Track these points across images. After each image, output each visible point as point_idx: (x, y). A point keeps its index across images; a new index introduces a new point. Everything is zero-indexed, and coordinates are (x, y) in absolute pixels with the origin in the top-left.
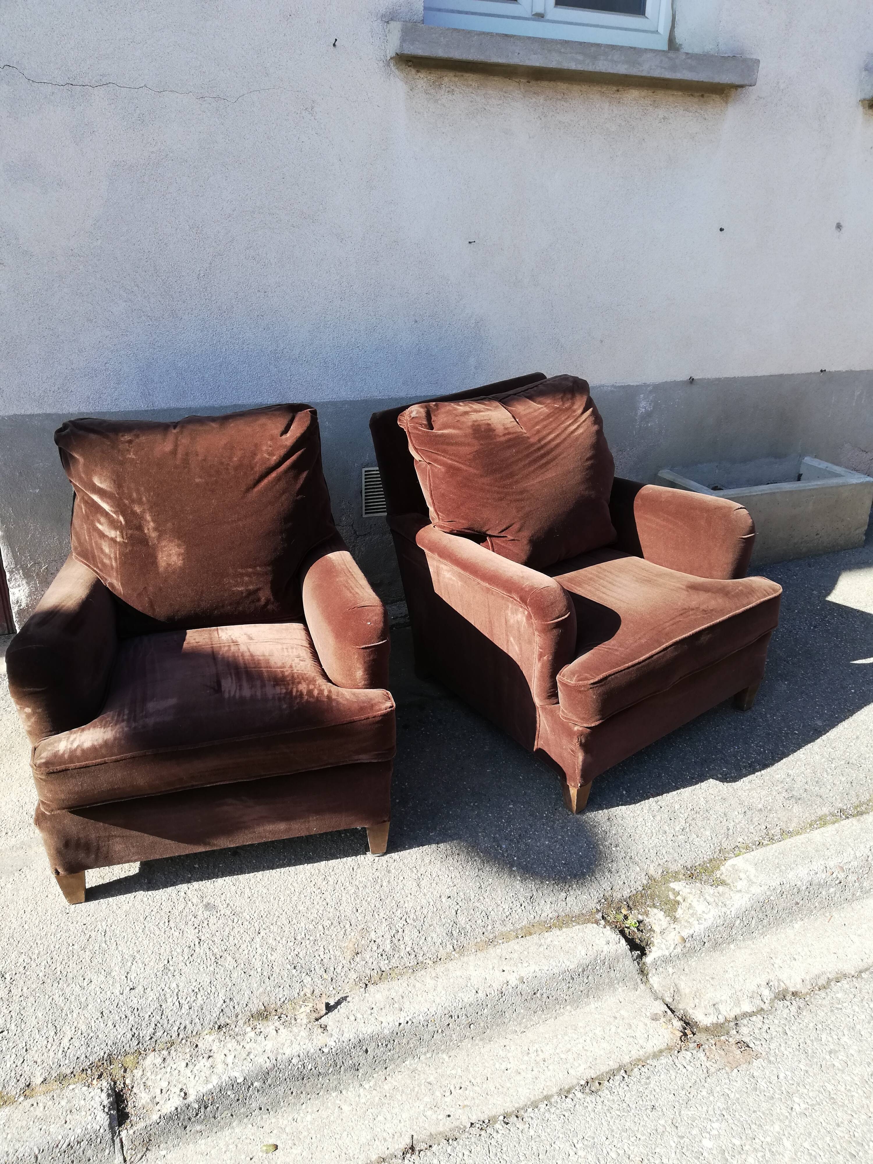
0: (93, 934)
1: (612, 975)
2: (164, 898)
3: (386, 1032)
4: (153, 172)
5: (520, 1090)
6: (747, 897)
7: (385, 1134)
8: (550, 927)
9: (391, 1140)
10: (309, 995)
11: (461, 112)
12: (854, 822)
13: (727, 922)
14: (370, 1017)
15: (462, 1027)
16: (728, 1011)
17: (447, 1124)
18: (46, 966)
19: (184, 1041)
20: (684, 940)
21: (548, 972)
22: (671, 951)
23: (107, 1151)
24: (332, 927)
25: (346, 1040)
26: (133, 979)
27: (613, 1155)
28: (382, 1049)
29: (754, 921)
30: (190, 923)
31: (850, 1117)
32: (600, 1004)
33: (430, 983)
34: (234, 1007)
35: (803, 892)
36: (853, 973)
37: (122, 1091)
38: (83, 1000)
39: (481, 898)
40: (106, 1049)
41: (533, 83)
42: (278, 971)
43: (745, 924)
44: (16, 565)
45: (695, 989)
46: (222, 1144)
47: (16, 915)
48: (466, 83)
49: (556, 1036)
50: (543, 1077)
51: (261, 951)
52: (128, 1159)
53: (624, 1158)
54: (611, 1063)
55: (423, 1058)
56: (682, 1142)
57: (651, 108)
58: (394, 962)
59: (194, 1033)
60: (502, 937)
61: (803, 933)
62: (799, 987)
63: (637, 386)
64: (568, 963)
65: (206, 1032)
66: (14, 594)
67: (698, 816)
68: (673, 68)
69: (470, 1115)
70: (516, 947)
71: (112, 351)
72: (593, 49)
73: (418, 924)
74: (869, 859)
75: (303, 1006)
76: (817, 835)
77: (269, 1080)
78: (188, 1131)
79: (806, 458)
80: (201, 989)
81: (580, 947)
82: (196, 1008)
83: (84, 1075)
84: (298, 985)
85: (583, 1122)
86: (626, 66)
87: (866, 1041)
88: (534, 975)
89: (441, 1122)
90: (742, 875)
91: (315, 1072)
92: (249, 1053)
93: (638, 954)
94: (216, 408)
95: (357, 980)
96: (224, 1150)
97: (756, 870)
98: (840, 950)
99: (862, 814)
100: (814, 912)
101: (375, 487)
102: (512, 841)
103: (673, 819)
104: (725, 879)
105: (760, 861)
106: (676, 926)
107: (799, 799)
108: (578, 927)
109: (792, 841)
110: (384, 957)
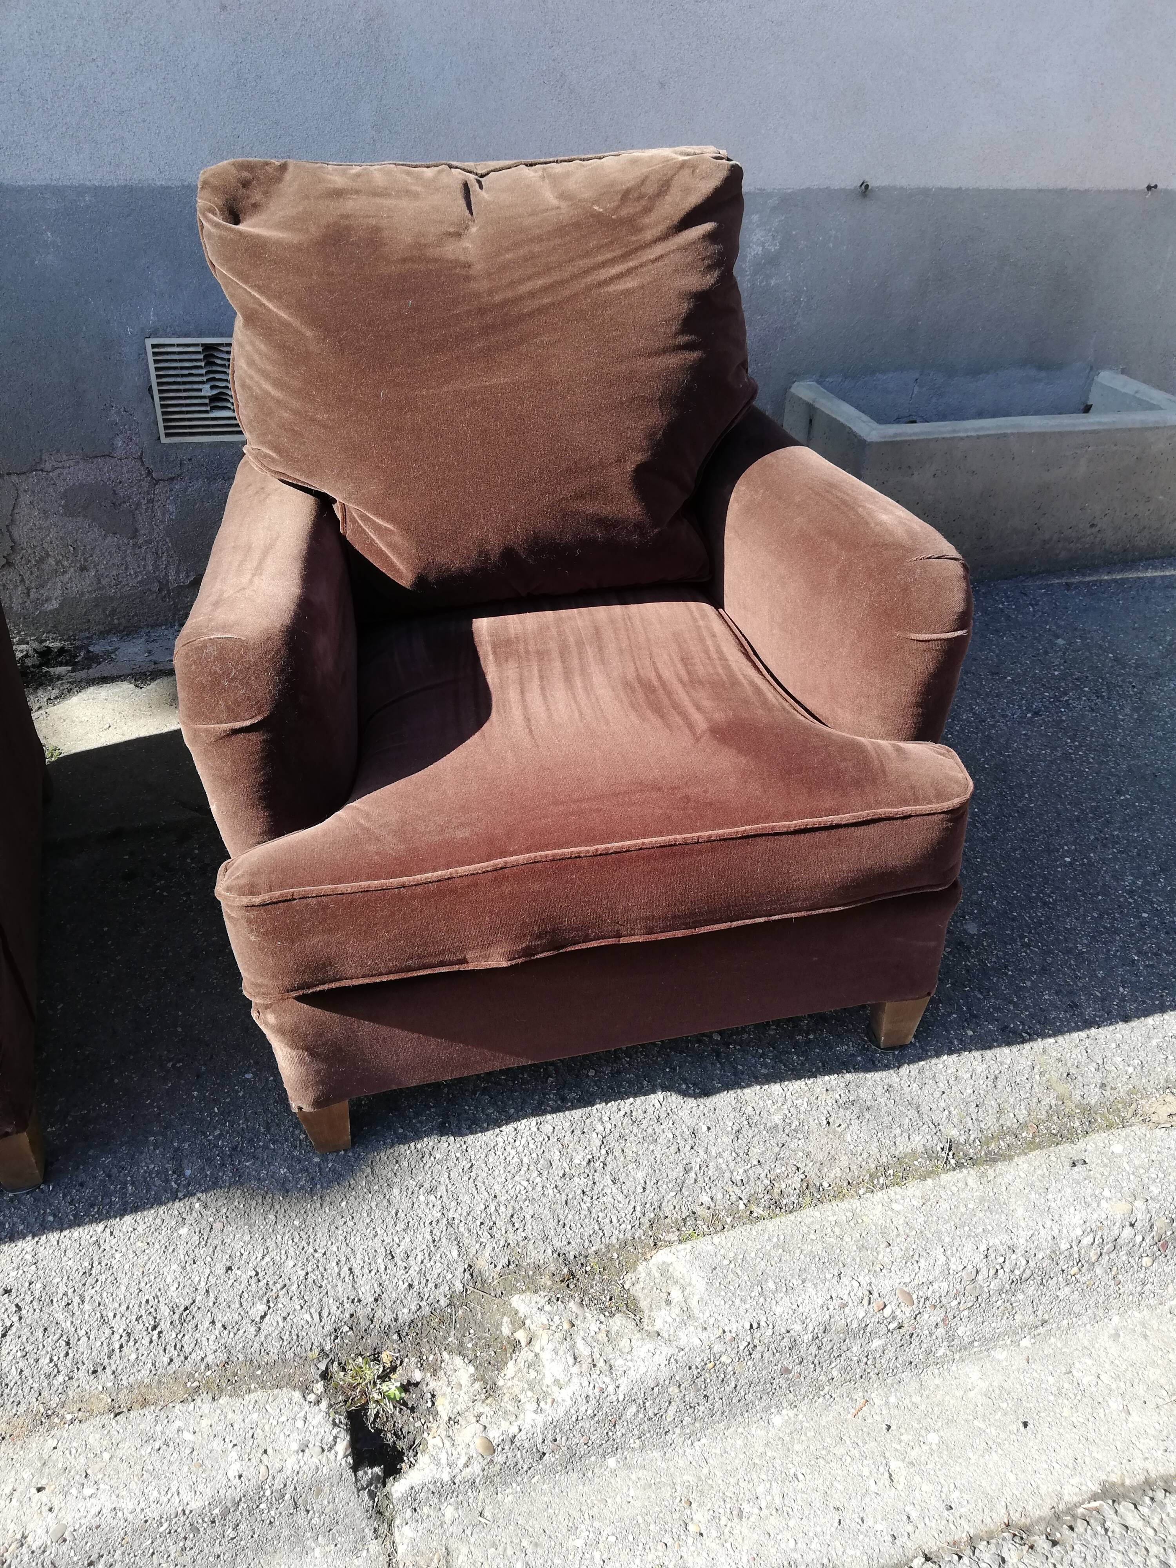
1: (301, 1520)
8: (196, 1390)
12: (970, 1181)
13: (605, 1409)
20: (491, 1448)
21: (130, 1517)
22: (456, 1471)
29: (672, 1410)
35: (803, 1348)
39: (77, 1300)
43: (650, 1413)
61: (787, 1439)
64: (186, 1496)
67: (635, 1130)
70: (93, 1439)
74: (980, 1277)
79: (1104, 373)
81: (233, 1455)
88: (96, 1521)
90: (676, 1295)
93: (375, 1475)
97: (710, 1283)
98: (854, 1502)
99: (995, 1161)
100: (826, 1389)
101: (179, 379)
102: (210, 1160)
103: (578, 1132)
104: (640, 1295)
105: (726, 1262)
106: (486, 1409)
107: (868, 1109)
108: (260, 1395)
109: (817, 1214)
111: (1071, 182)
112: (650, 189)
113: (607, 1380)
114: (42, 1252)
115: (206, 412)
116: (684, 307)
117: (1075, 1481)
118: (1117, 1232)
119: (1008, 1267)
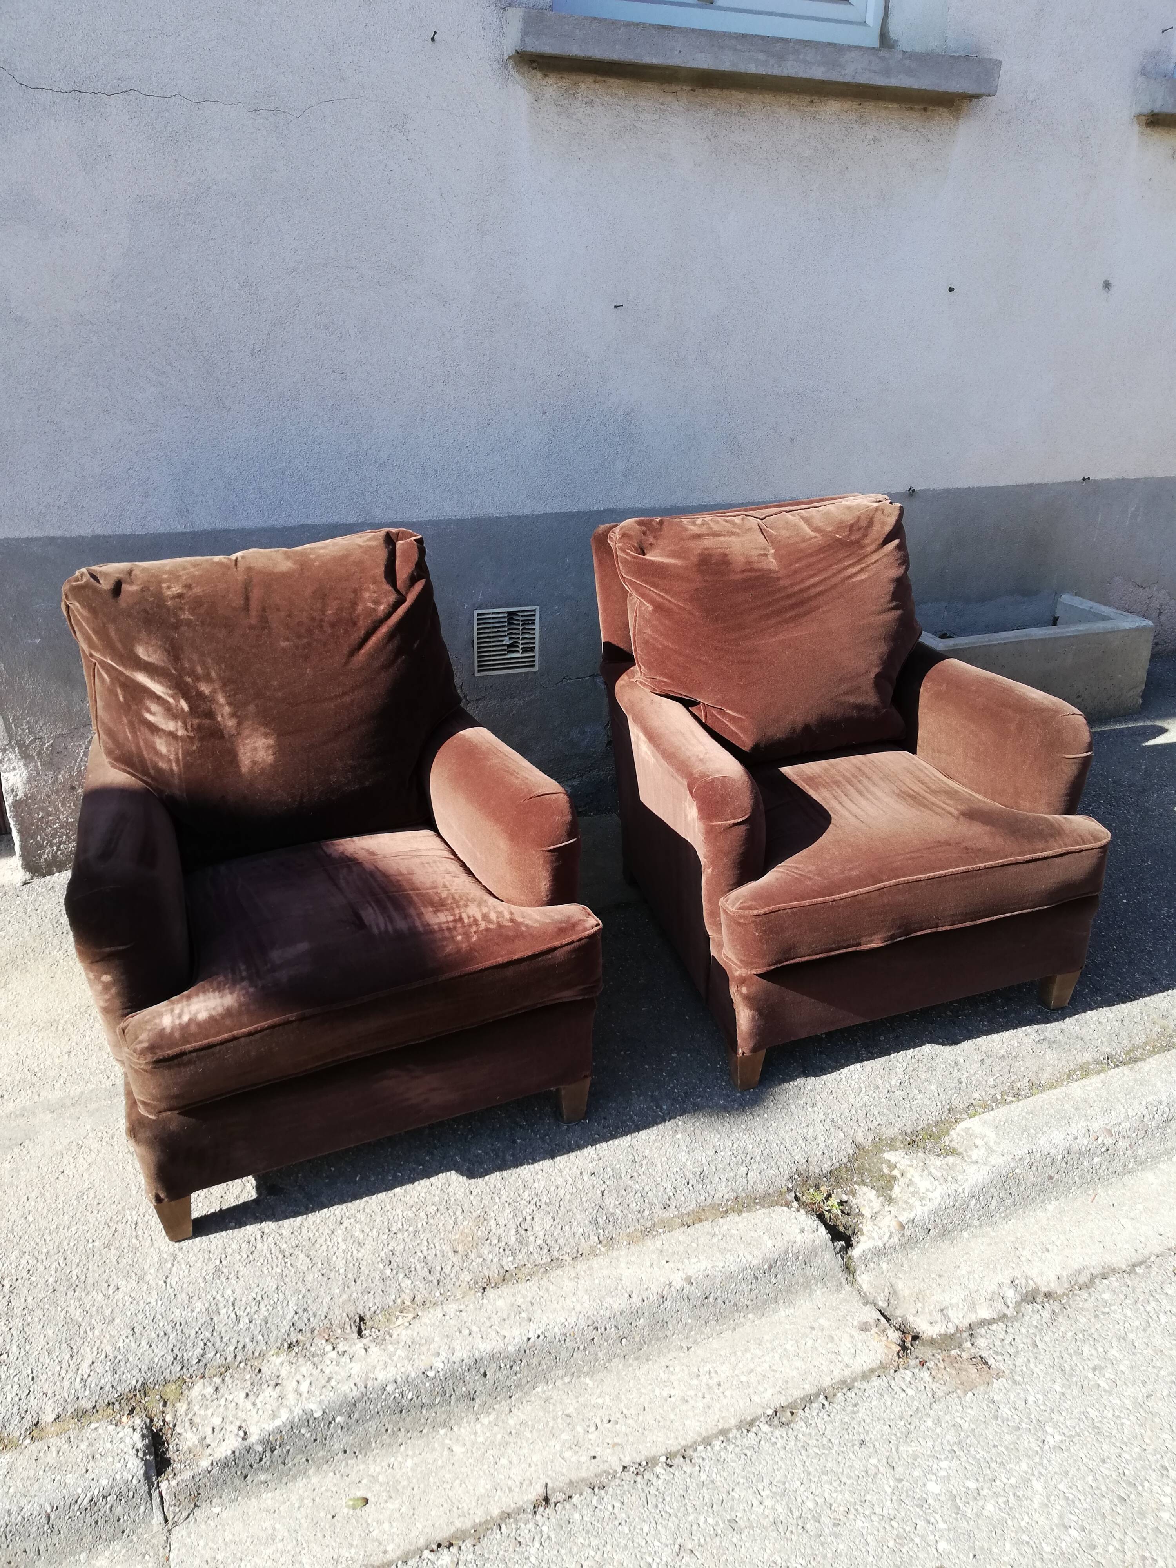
0: (120, 1227)
1: (808, 1271)
3: (511, 1349)
4: (190, 211)
5: (687, 1422)
6: (984, 1170)
7: (510, 1483)
8: (727, 1211)
9: (517, 1490)
11: (602, 131)
12: (1125, 1072)
13: (959, 1202)
14: (489, 1330)
15: (611, 1342)
16: (960, 1318)
17: (592, 1468)
18: (57, 1269)
19: (242, 1365)
20: (902, 1227)
21: (723, 1270)
22: (885, 1241)
23: (142, 1508)
24: (438, 1215)
25: (457, 1360)
26: (174, 1284)
27: (810, 1504)
28: (505, 1372)
29: (994, 1202)
31: (1119, 1450)
32: (792, 1311)
33: (569, 1286)
34: (309, 1320)
35: (1058, 1163)
36: (1124, 1267)
37: (161, 1430)
38: (108, 1313)
39: (635, 1174)
40: (138, 1376)
41: (699, 91)
42: (367, 1272)
43: (983, 1205)
44: (10, 740)
45: (916, 1290)
46: (294, 1498)
47: (16, 1202)
48: (609, 91)
49: (735, 1353)
50: (718, 1405)
51: (344, 1247)
52: (170, 1519)
53: (825, 1508)
54: (807, 1387)
55: (559, 1383)
56: (900, 1486)
57: (856, 126)
58: (521, 1259)
59: (257, 1354)
60: (662, 1225)
61: (1058, 1216)
62: (1053, 1286)
64: (750, 1258)
65: (272, 1353)
66: (7, 780)
67: (921, 1065)
69: (622, 1456)
70: (682, 1238)
71: (137, 453)
72: (779, 46)
73: (553, 1209)
74: (1145, 1119)
75: (400, 1318)
76: (1077, 1089)
77: (357, 1414)
78: (249, 1482)
79: (1063, 596)
80: (265, 1297)
81: (765, 1237)
82: (258, 1322)
83: (110, 1411)
84: (394, 1290)
85: (770, 1462)
86: (823, 69)
87: (1141, 1354)
88: (706, 1273)
89: (584, 1466)
90: (979, 1142)
91: (417, 1402)
92: (329, 1379)
93: (842, 1245)
94: (278, 530)
95: (472, 1282)
96: (297, 1506)
97: (997, 1134)
98: (1107, 1238)
99: (1136, 1062)
100: (1073, 1188)
101: (491, 635)
102: (675, 1100)
103: (887, 1069)
104: (956, 1146)
105: (1002, 1123)
106: (891, 1209)
107: (1054, 1042)
108: (763, 1211)
109: (1045, 1096)
110: (508, 1252)
111: (1036, 479)
112: (864, 524)
113: (956, 1187)
114: (601, 1153)
115: (505, 655)
116: (891, 587)
119: (1160, 1113)
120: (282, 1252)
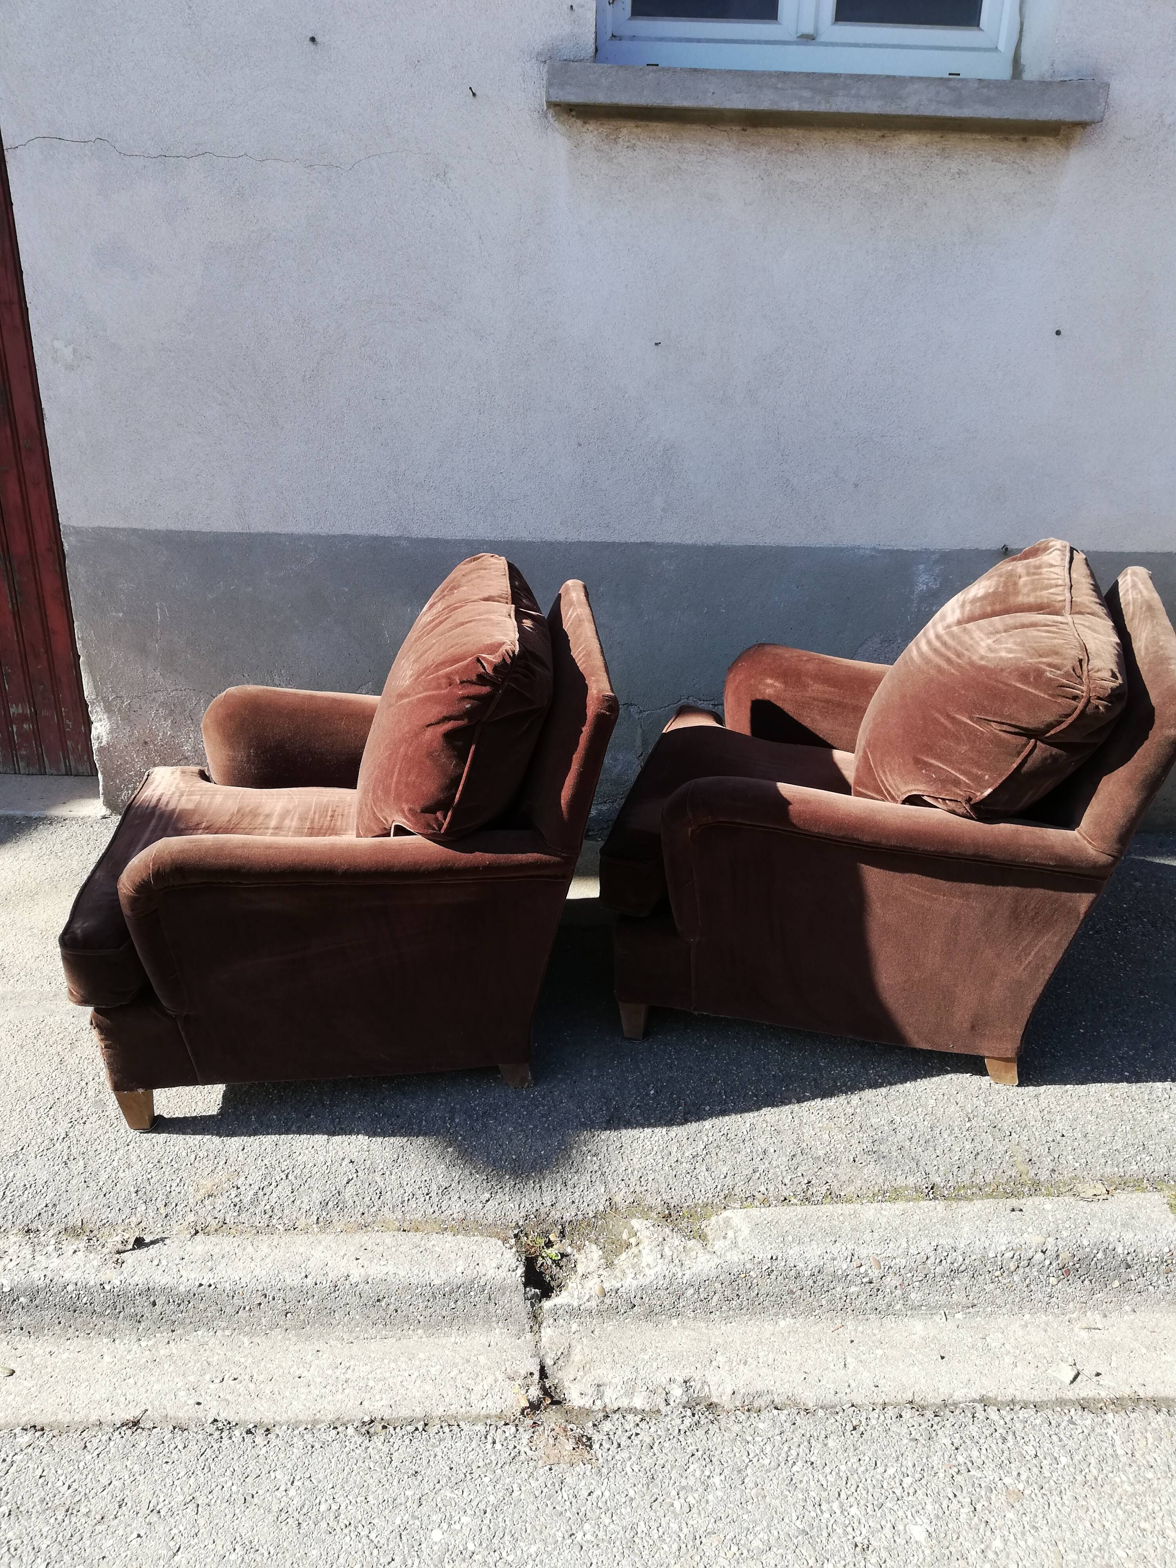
1: (491, 1308)
2: (63, 1083)
3: (182, 1288)
4: (253, 255)
5: (295, 1403)
6: (716, 1263)
7: (122, 1399)
8: (445, 1229)
9: (122, 1406)
10: (133, 1225)
11: (645, 174)
12: (938, 1207)
13: (674, 1287)
14: (175, 1267)
15: (276, 1312)
16: (612, 1398)
17: (190, 1411)
20: (604, 1294)
21: (402, 1280)
22: (582, 1303)
25: (133, 1283)
27: (323, 1507)
28: (173, 1307)
29: (716, 1298)
30: (70, 1116)
32: (462, 1340)
33: (264, 1251)
34: (53, 1215)
35: (804, 1280)
36: (808, 1405)
39: (388, 1173)
41: (750, 131)
42: (118, 1190)
43: (702, 1297)
44: (98, 695)
45: (589, 1358)
48: (652, 135)
49: (383, 1360)
50: (330, 1398)
51: (116, 1165)
54: (418, 1410)
55: (219, 1333)
57: (937, 160)
58: (244, 1216)
60: (380, 1224)
61: (786, 1334)
62: (725, 1401)
63: (914, 552)
64: (433, 1275)
65: (15, 1232)
66: (96, 728)
67: (728, 1144)
68: (958, 102)
69: (221, 1411)
70: (388, 1240)
71: (204, 462)
72: (826, 82)
73: (298, 1182)
74: (929, 1262)
76: (869, 1211)
77: (38, 1300)
80: (33, 1186)
81: (460, 1262)
84: (128, 1211)
85: (326, 1460)
86: (880, 103)
87: (742, 1491)
88: (384, 1277)
89: (186, 1408)
90: (730, 1234)
91: (90, 1307)
92: (32, 1265)
93: (536, 1294)
95: (192, 1224)
97: (752, 1231)
98: (817, 1371)
99: (960, 1199)
100: (817, 1311)
102: (471, 1117)
103: (691, 1140)
104: (709, 1233)
105: (766, 1222)
106: (605, 1273)
107: (884, 1157)
108: (479, 1238)
109: (831, 1208)
110: (237, 1208)
113: (678, 1270)
114: (372, 1146)
117: (964, 1391)
118: (1031, 1254)
119: (949, 1260)
120: (69, 1155)
